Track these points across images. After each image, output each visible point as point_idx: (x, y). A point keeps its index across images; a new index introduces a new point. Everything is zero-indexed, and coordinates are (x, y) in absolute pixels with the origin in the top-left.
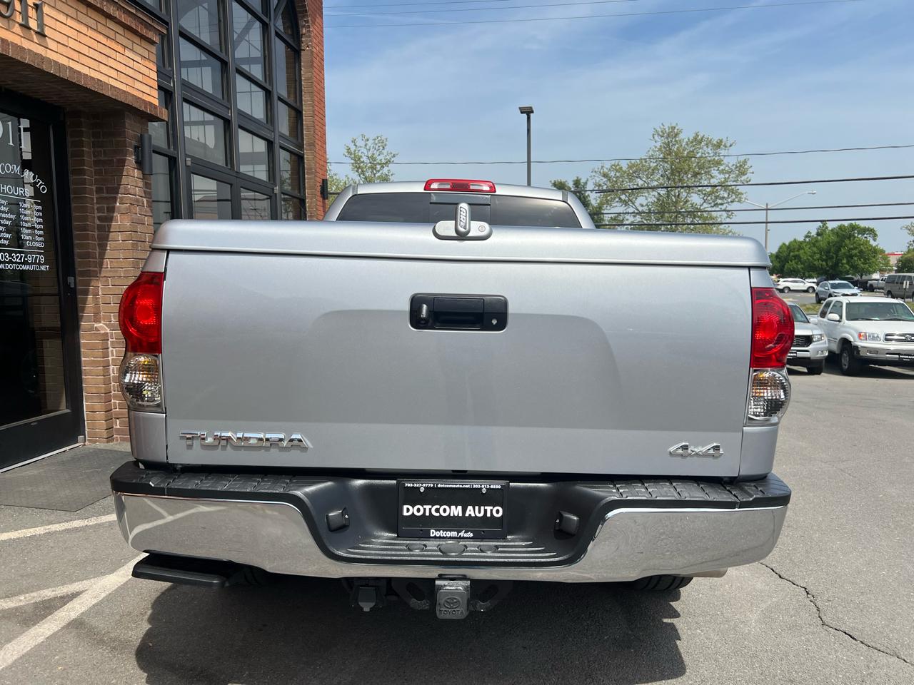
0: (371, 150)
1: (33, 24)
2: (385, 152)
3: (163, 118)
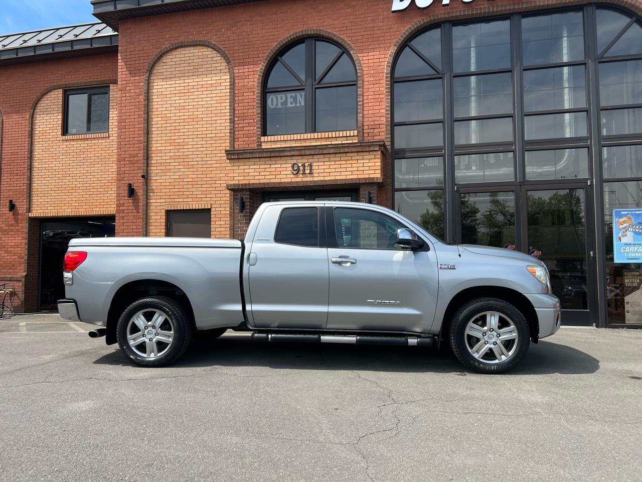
1: (307, 171)
3: (379, 181)
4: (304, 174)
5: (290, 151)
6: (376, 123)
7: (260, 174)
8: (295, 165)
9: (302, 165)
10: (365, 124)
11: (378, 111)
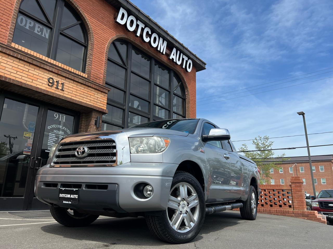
0: (263, 141)
1: (60, 88)
2: (268, 141)
3: (106, 112)
4: (57, 88)
5: (50, 67)
6: (98, 76)
7: (17, 72)
8: (51, 79)
9: (56, 81)
10: (92, 73)
11: (100, 70)
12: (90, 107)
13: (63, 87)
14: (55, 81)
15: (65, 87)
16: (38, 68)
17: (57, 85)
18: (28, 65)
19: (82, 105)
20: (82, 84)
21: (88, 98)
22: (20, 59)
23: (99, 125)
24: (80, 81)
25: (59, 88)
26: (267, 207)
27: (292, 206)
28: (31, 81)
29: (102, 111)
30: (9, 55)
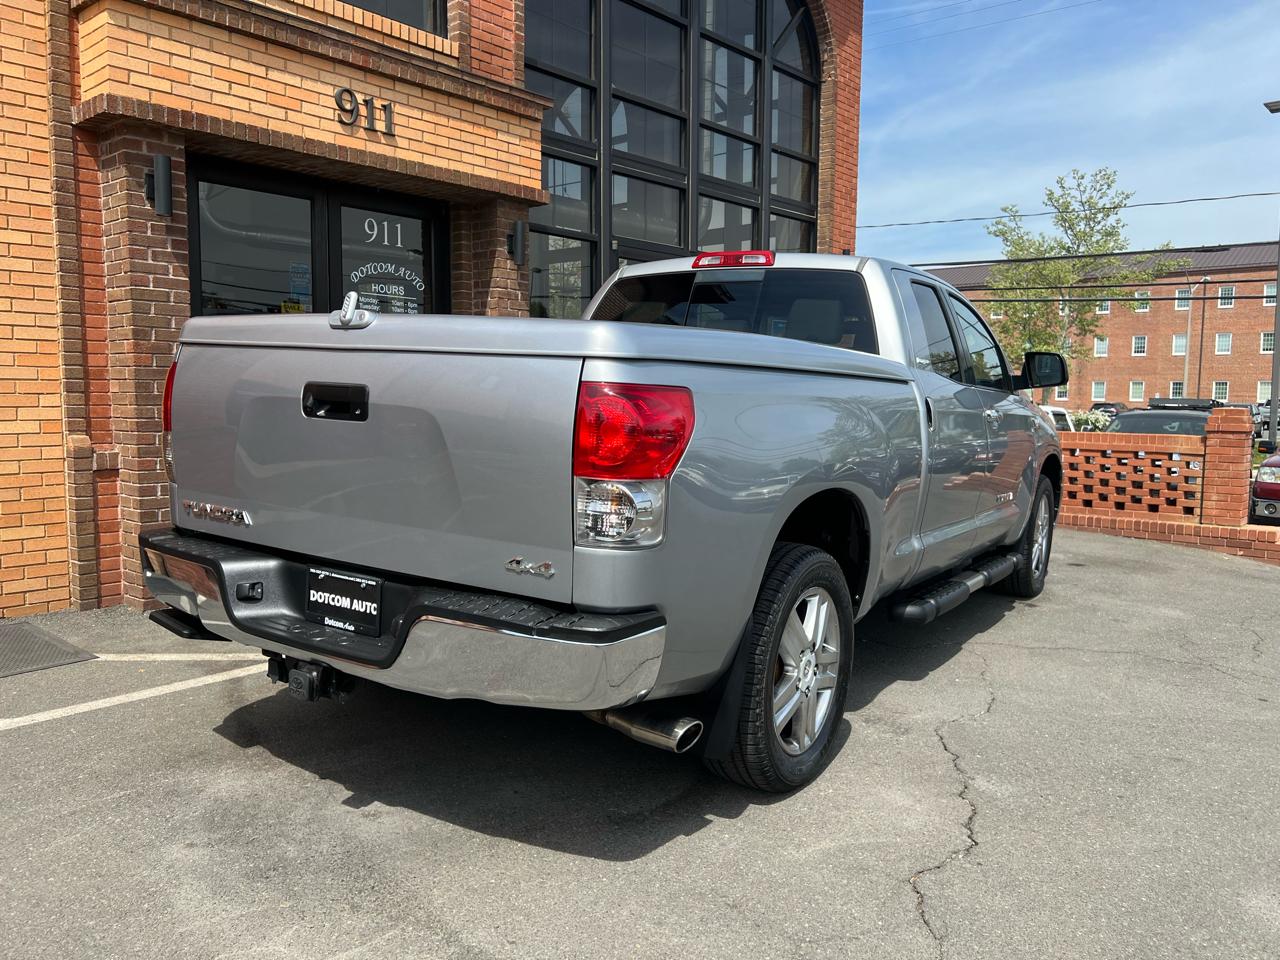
0: (1088, 191)
1: (380, 126)
2: (1111, 193)
3: (544, 200)
4: (371, 130)
5: (336, 43)
6: (496, 40)
7: (230, 88)
8: (346, 96)
9: (365, 101)
10: (474, 32)
11: (497, 10)
12: (486, 187)
13: (390, 123)
14: (360, 98)
15: (397, 119)
16: (296, 56)
17: (371, 118)
18: (262, 46)
19: (462, 183)
20: (450, 95)
21: (478, 150)
22: (231, 30)
23: (524, 255)
24: (445, 85)
25: (377, 128)
26: (1106, 513)
27: (1197, 511)
28: (281, 114)
29: (529, 197)
30: (192, 18)
